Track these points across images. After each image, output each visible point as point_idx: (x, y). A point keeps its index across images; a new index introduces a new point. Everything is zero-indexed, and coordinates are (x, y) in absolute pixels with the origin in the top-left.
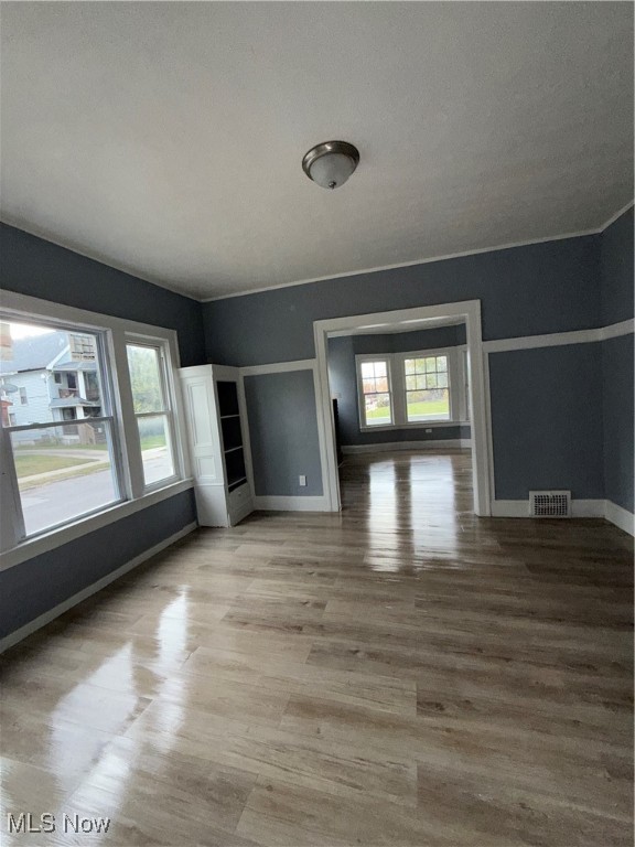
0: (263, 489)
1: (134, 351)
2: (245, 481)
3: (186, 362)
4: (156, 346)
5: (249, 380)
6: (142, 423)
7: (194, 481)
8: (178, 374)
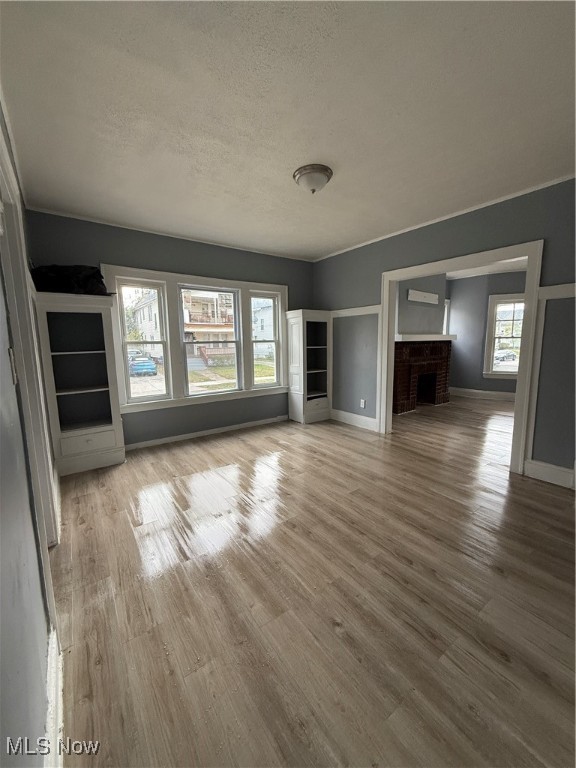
0: (337, 405)
1: (256, 303)
2: (326, 396)
3: (291, 308)
4: (273, 297)
5: (336, 321)
6: (256, 347)
7: (288, 389)
8: (286, 316)
